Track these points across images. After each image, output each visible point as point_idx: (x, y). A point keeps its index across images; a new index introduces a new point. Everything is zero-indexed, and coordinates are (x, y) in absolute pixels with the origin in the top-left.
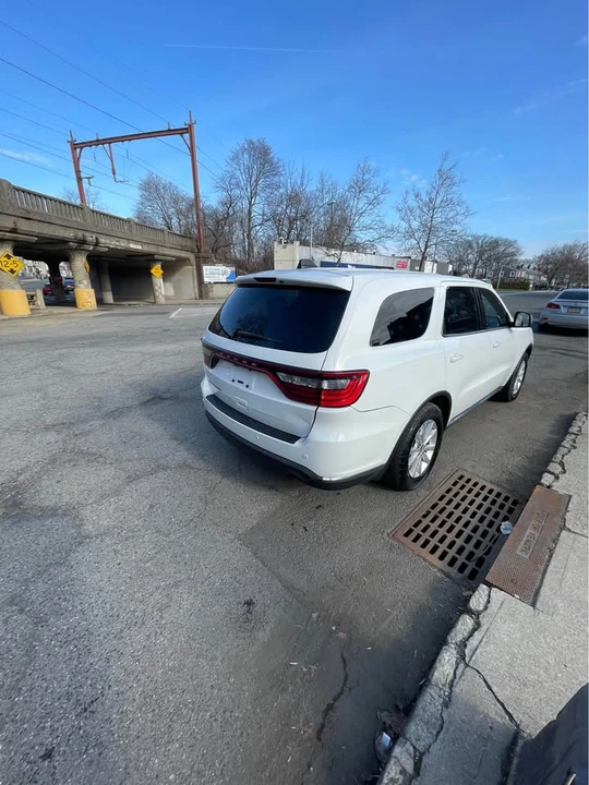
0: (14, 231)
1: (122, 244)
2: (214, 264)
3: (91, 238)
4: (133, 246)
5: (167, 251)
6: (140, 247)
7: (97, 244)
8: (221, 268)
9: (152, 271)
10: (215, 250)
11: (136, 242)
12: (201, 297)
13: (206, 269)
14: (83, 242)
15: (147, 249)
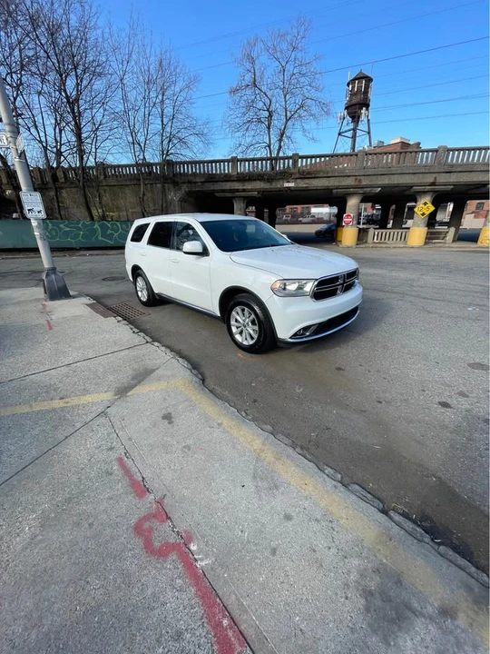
0: (433, 184)
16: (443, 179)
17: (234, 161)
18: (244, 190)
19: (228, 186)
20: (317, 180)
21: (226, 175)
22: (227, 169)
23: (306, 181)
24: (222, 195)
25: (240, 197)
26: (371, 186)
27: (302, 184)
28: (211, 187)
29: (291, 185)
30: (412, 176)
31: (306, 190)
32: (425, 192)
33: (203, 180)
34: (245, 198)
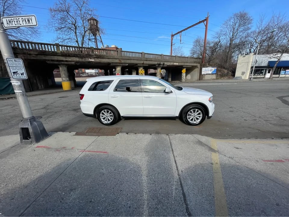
0: (143, 64)
1: (172, 64)
2: (207, 67)
3: (162, 63)
4: (175, 64)
5: (188, 64)
6: (178, 64)
7: (164, 64)
8: (210, 68)
9: (182, 71)
10: (209, 62)
11: (176, 62)
12: (200, 80)
13: (204, 69)
14: (160, 64)
15: (180, 64)
16: (145, 62)
17: (57, 45)
18: (66, 61)
19: (56, 58)
20: (104, 59)
21: (53, 52)
22: (53, 49)
23: (99, 59)
24: (52, 62)
25: (64, 64)
26: (125, 63)
27: (98, 60)
28: (43, 58)
29: (93, 60)
30: (137, 61)
31: (100, 63)
32: (141, 66)
33: (37, 53)
34: (66, 65)
